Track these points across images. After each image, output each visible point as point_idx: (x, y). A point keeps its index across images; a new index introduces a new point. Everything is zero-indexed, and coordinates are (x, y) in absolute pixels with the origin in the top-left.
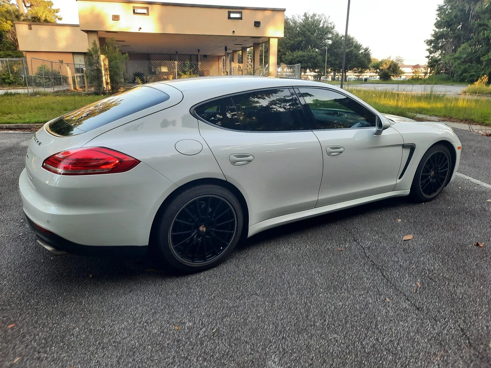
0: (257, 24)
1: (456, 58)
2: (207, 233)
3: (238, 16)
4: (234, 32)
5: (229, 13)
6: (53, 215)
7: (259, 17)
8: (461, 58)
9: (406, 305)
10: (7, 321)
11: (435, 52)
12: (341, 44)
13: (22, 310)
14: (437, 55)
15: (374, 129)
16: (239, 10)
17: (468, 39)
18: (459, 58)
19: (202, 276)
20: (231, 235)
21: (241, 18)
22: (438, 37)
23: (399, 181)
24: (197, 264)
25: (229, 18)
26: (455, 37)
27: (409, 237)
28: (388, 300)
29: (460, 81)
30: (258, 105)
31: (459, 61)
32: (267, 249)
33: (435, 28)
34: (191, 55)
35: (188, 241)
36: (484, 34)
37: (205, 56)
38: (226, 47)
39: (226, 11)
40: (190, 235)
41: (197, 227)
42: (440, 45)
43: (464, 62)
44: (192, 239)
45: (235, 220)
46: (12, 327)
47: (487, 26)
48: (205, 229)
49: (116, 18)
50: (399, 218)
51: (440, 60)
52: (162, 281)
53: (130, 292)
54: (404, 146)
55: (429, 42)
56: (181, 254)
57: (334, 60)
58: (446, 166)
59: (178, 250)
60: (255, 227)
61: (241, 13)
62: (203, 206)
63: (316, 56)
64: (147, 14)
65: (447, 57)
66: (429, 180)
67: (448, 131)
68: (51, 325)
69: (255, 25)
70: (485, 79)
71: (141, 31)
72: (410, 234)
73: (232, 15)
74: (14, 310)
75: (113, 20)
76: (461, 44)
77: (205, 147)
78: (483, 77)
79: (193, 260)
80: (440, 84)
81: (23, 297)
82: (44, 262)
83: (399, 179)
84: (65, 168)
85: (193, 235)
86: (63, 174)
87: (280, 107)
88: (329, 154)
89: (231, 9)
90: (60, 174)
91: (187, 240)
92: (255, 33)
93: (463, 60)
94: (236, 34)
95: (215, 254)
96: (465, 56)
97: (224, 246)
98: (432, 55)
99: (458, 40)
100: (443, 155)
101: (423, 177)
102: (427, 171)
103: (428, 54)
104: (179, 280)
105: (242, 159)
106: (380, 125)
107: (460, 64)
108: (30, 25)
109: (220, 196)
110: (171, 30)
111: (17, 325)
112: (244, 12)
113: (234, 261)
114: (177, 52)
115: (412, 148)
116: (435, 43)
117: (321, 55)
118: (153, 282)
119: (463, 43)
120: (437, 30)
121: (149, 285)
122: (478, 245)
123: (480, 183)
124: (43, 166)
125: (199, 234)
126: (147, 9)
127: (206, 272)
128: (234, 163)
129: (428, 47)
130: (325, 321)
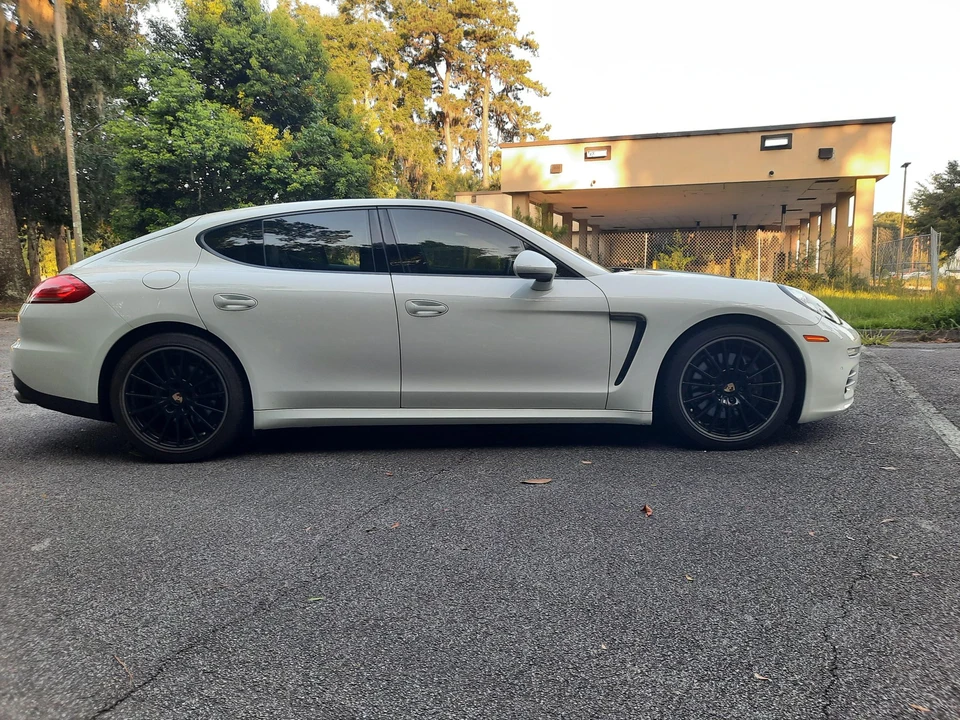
0: (825, 154)
2: (186, 406)
4: (771, 173)
5: (764, 139)
7: (828, 139)
16: (786, 131)
20: (219, 415)
21: (787, 147)
25: (764, 148)
27: (540, 481)
28: (309, 528)
38: (784, 207)
39: (759, 136)
40: (153, 401)
41: (169, 394)
44: (158, 408)
48: (181, 399)
49: (556, 169)
56: (136, 423)
58: (773, 375)
60: (266, 414)
61: (789, 137)
64: (607, 158)
66: (712, 399)
69: (820, 158)
71: (595, 187)
73: (769, 143)
75: (551, 173)
77: (184, 279)
79: (160, 440)
83: (616, 384)
88: (413, 312)
89: (767, 132)
91: (151, 408)
94: (776, 177)
97: (209, 432)
108: (474, 196)
110: (645, 181)
112: (795, 133)
115: (639, 322)
122: (644, 511)
125: (172, 404)
126: (608, 149)
128: (221, 306)
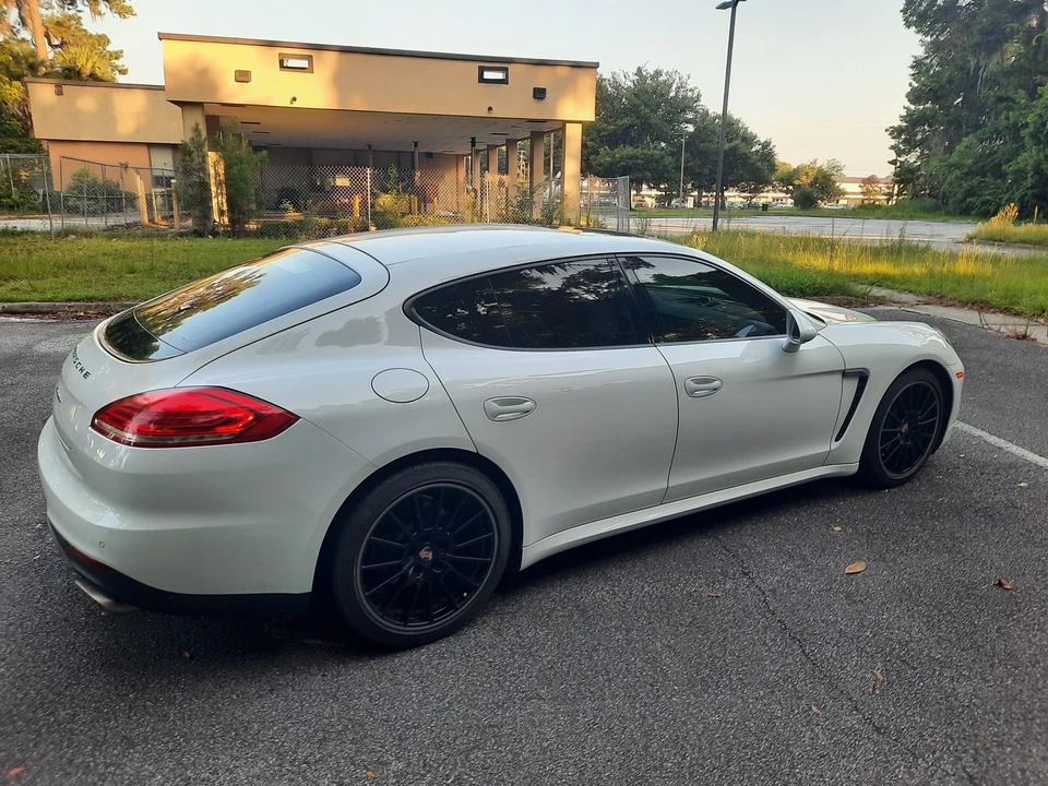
0: (539, 94)
1: (952, 165)
2: (436, 562)
3: (499, 76)
4: (490, 109)
5: (481, 70)
6: (112, 531)
7: (542, 78)
8: (963, 165)
9: (852, 721)
10: (8, 760)
11: (909, 152)
12: (713, 132)
13: (40, 735)
14: (912, 158)
15: (784, 340)
16: (502, 63)
17: (978, 127)
18: (958, 166)
19: (422, 654)
20: (486, 566)
21: (504, 82)
22: (913, 121)
23: (835, 445)
24: (416, 628)
25: (482, 80)
26: (950, 123)
27: (858, 567)
28: (814, 709)
29: (961, 213)
30: (541, 287)
31: (958, 172)
32: (560, 592)
33: (908, 104)
34: (399, 152)
35: (396, 581)
36: (1007, 118)
37: (429, 155)
38: (473, 139)
39: (476, 65)
40: (399, 568)
41: (415, 552)
42: (919, 137)
43: (969, 174)
44: (404, 577)
45: (493, 535)
46: (17, 775)
47: (1013, 101)
48: (430, 556)
49: (243, 77)
50: (836, 524)
51: (919, 168)
52: (338, 666)
53: (271, 691)
54: (845, 374)
55: (896, 132)
56: (380, 610)
57: (699, 167)
58: (933, 414)
59: (373, 599)
60: (535, 548)
61: (505, 70)
62: (427, 504)
63: (662, 157)
64: (309, 70)
65: (934, 163)
66: (897, 442)
67: (934, 338)
68: (101, 769)
69: (534, 97)
70: (1012, 210)
71: (295, 105)
72: (860, 559)
73: (488, 75)
74: (22, 734)
75: (237, 81)
76: (962, 136)
77: (434, 382)
78: (1007, 208)
79: (404, 619)
80: (920, 218)
81: (42, 704)
82: (87, 623)
83: (836, 440)
84: (141, 431)
85: (405, 568)
86: (136, 445)
87: (587, 292)
88: (691, 393)
89: (484, 63)
90: (129, 444)
91: (394, 578)
92: (535, 111)
93: (965, 170)
94: (495, 114)
95: (451, 607)
96: (970, 161)
97: (471, 590)
98: (902, 159)
99: (957, 127)
100: (926, 389)
101: (886, 437)
102: (893, 422)
103: (893, 155)
104: (375, 667)
105: (510, 406)
106: (796, 332)
107: (962, 179)
108: (58, 86)
109: (464, 486)
110: (358, 105)
111: (28, 770)
112: (512, 68)
113: (492, 621)
114: (370, 146)
115: (862, 378)
116: (907, 134)
117: (672, 154)
118: (320, 670)
119: (967, 134)
120: (912, 107)
121: (312, 675)
122: (1000, 584)
123: (1003, 445)
124: (93, 425)
125: (420, 566)
126: (309, 58)
127: (432, 647)
128: (493, 416)
129: (893, 142)
130: (684, 757)
